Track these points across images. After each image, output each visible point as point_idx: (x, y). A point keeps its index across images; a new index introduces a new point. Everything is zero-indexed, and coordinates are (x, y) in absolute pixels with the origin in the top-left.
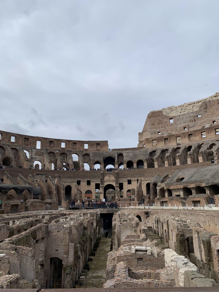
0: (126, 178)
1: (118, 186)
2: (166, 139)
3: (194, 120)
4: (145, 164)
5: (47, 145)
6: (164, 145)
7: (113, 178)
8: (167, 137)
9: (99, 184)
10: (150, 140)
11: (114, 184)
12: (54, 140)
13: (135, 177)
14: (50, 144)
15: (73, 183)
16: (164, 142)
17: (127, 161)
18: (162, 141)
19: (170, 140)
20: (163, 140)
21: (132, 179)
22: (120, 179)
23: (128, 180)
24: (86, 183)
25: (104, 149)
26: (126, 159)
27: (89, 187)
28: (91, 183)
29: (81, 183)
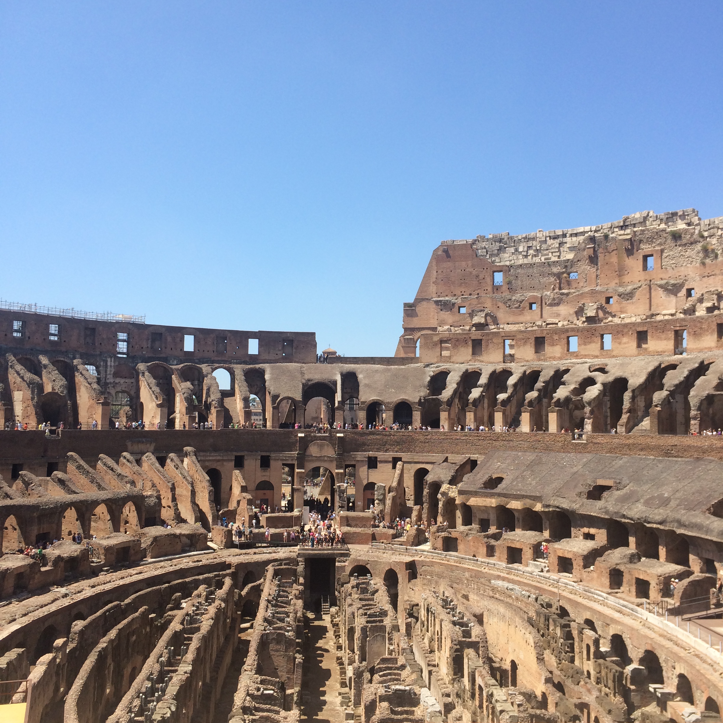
0: (364, 451)
1: (341, 474)
3: (557, 285)
4: (417, 416)
5: (145, 345)
6: (470, 357)
7: (330, 452)
8: (480, 338)
9: (293, 465)
10: (435, 339)
11: (331, 467)
12: (163, 331)
13: (387, 451)
14: (154, 342)
15: (225, 463)
16: (471, 348)
18: (466, 345)
19: (487, 346)
20: (470, 343)
21: (380, 455)
22: (347, 455)
23: (369, 458)
24: (259, 462)
26: (365, 395)
27: (267, 473)
28: (272, 463)
29: (246, 463)
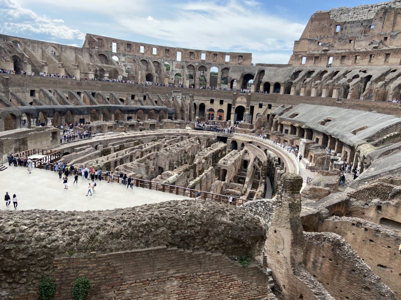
0: (258, 101)
1: (248, 109)
2: (317, 58)
3: (364, 32)
4: (282, 89)
5: (187, 56)
6: (312, 65)
7: (245, 100)
8: (318, 56)
9: (231, 105)
10: (300, 56)
11: (245, 106)
12: (194, 51)
13: (267, 102)
14: (190, 55)
15: (207, 102)
16: (314, 61)
17: (264, 83)
18: (312, 59)
19: (321, 59)
20: (314, 58)
21: (264, 103)
22: (251, 102)
23: (260, 104)
24: (219, 102)
25: (246, 63)
26: (265, 79)
27: (222, 106)
28: (224, 103)
29: (215, 102)
